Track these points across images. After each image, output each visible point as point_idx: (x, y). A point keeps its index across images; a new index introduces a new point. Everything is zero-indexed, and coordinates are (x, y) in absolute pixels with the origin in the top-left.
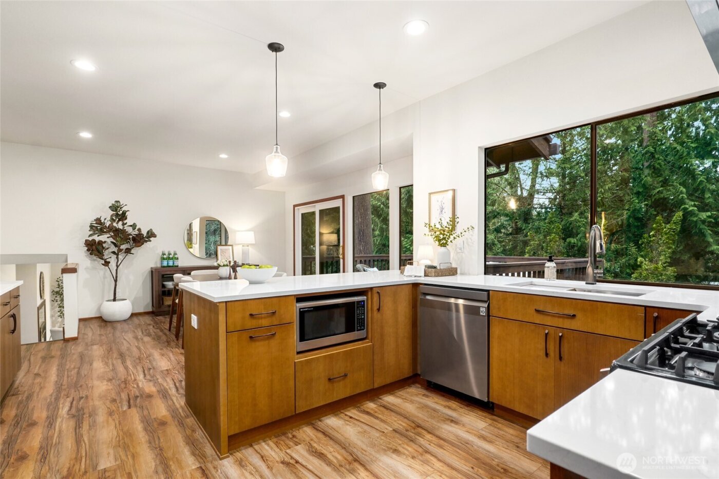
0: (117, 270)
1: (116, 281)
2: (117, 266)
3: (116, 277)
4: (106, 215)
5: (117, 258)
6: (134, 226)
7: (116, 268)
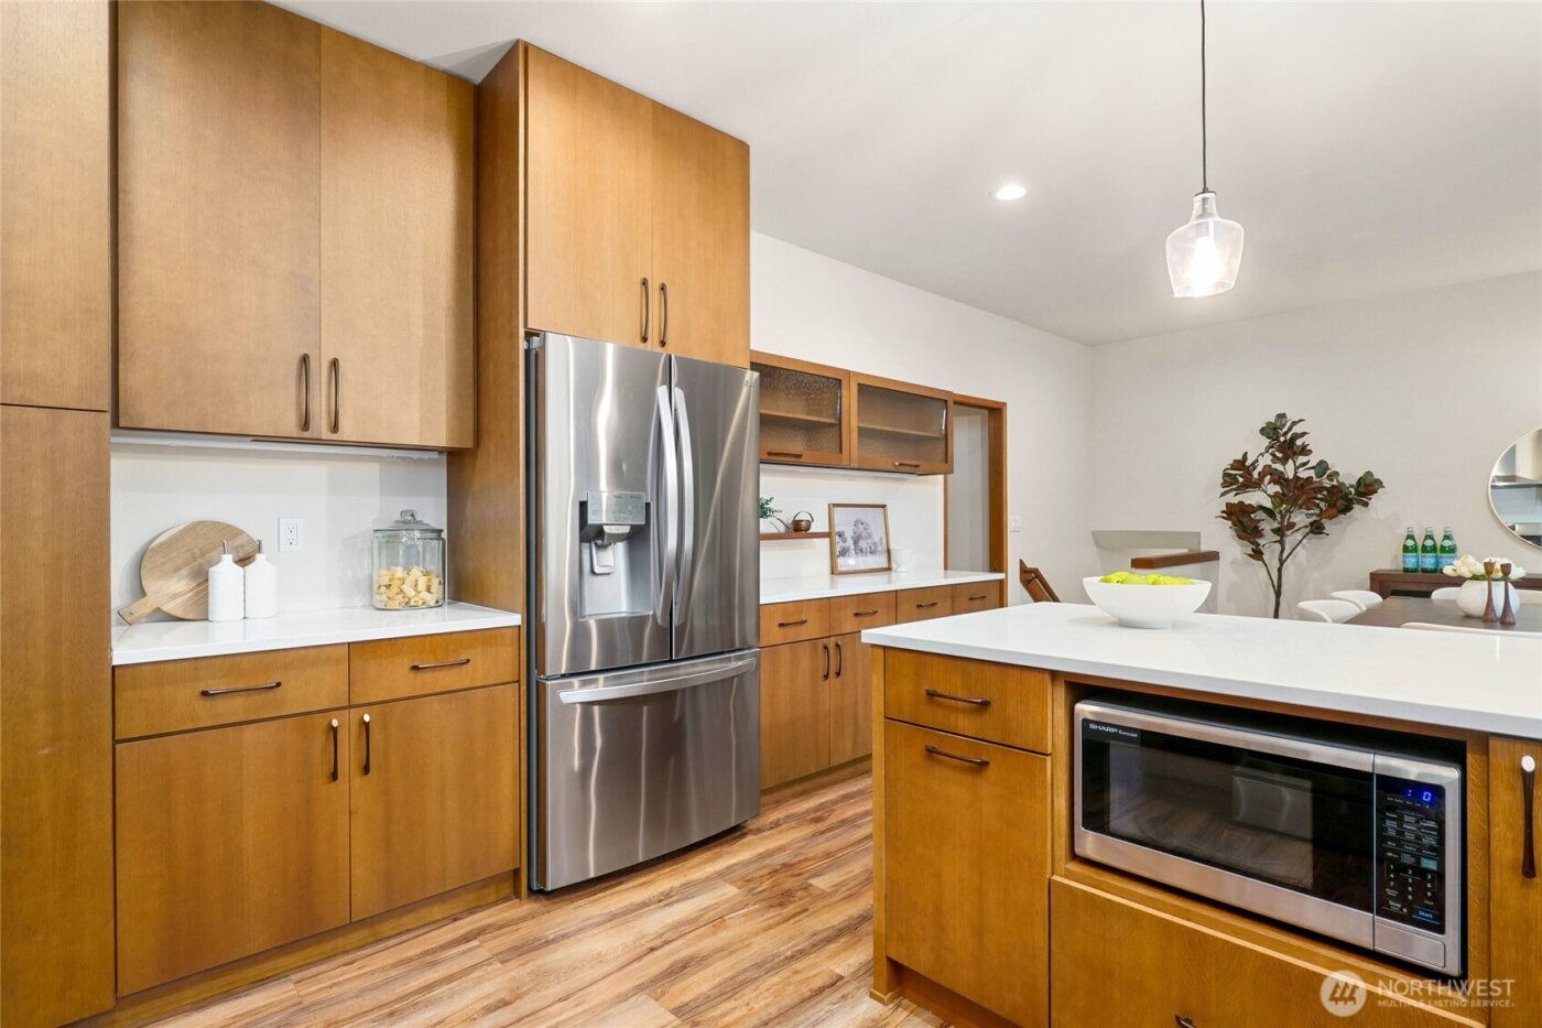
0: (1280, 570)
1: (1278, 593)
2: (1282, 562)
3: (1280, 585)
4: (1257, 449)
5: (1281, 542)
6: (1322, 467)
7: (1278, 565)
